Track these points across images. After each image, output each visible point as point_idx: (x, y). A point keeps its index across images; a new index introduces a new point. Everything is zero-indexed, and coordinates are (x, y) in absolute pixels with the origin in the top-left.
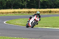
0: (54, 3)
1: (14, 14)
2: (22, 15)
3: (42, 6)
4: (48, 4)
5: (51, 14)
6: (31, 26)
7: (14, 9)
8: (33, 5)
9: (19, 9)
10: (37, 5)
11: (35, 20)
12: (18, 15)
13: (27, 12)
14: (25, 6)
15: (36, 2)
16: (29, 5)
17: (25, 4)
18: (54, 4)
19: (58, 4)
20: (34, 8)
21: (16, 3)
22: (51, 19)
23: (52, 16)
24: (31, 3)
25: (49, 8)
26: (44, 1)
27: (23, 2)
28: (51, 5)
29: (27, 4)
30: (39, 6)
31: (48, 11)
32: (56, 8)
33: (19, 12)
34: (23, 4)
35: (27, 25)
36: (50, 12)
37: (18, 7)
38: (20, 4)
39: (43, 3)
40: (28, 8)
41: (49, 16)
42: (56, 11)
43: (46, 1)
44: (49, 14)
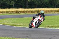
0: (42, 2)
1: (2, 14)
2: (10, 15)
3: (30, 6)
4: (35, 3)
7: (2, 8)
8: (21, 5)
9: (7, 8)
10: (24, 4)
12: (6, 14)
13: (14, 12)
14: (13, 5)
15: (24, 2)
16: (17, 5)
17: (13, 4)
18: (41, 4)
19: (45, 4)
20: (22, 7)
21: (4, 3)
24: (19, 2)
25: (36, 8)
26: (32, 1)
27: (10, 2)
28: (39, 4)
29: (14, 4)
30: (27, 6)
33: (7, 12)
34: (11, 3)
35: (30, 25)
36: (38, 11)
37: (6, 7)
38: (8, 3)
40: (16, 8)
43: (33, 1)
44: (37, 13)
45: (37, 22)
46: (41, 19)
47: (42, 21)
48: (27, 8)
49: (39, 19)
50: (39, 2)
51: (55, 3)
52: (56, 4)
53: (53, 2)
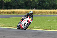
0: (17, 4)
3: (6, 7)
4: (11, 5)
5: (14, 14)
6: (23, 28)
10: (1, 5)
11: (28, 21)
18: (17, 5)
19: (21, 5)
22: (14, 19)
23: (16, 17)
25: (12, 9)
26: (8, 2)
28: (14, 5)
30: (3, 7)
31: (12, 11)
32: (20, 9)
36: (14, 12)
39: (6, 3)
41: (12, 17)
42: (19, 12)
43: (9, 2)
44: (12, 14)
45: (26, 24)
46: (30, 20)
47: (31, 23)
48: (3, 9)
49: (28, 20)
50: (15, 3)
51: (30, 4)
52: (31, 6)
53: (28, 3)
